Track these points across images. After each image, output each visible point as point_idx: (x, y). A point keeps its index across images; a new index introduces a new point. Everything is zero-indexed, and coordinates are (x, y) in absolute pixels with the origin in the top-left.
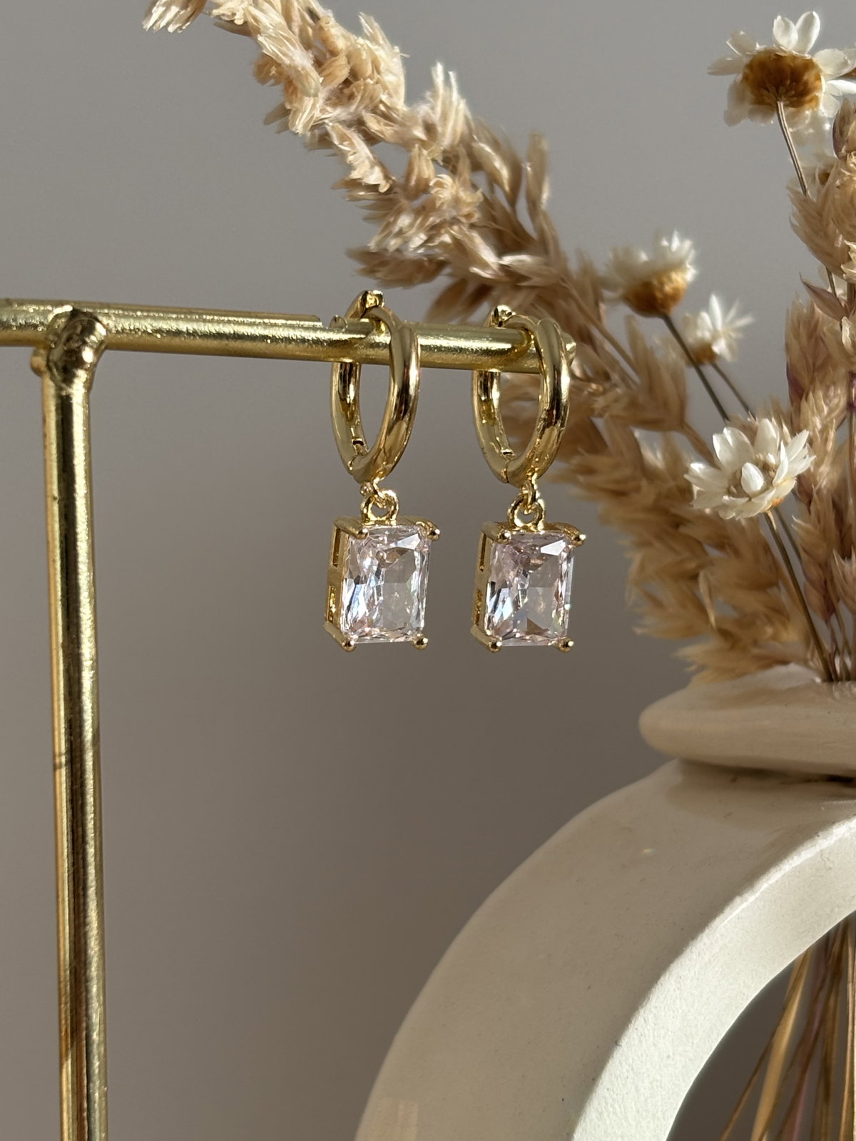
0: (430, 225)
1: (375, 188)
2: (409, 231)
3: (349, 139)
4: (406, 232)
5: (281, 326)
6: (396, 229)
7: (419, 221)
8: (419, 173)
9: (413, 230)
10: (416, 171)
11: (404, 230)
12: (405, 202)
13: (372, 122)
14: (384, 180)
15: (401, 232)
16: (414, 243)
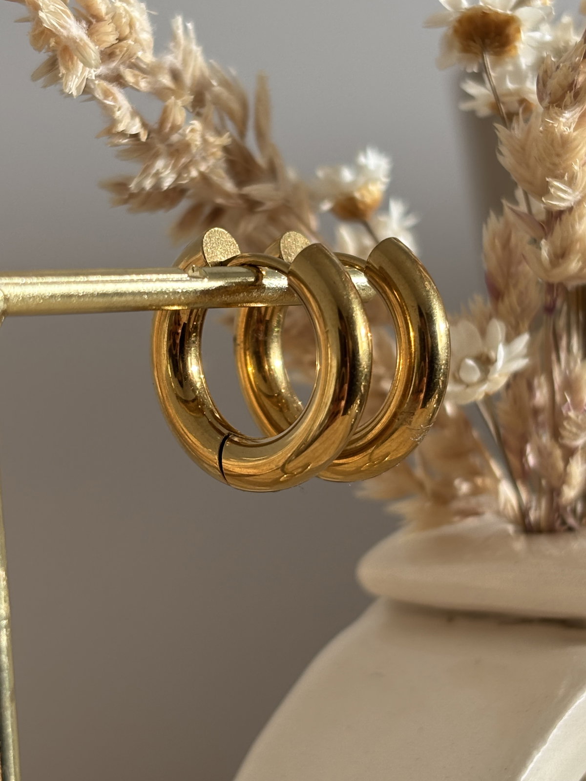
0: (183, 164)
1: (136, 136)
2: (165, 171)
3: (112, 94)
4: (162, 173)
6: (154, 171)
7: (173, 162)
8: (174, 120)
9: (168, 172)
10: (171, 119)
11: (160, 171)
12: (161, 147)
13: (129, 76)
14: (142, 128)
15: (157, 173)
16: (168, 182)
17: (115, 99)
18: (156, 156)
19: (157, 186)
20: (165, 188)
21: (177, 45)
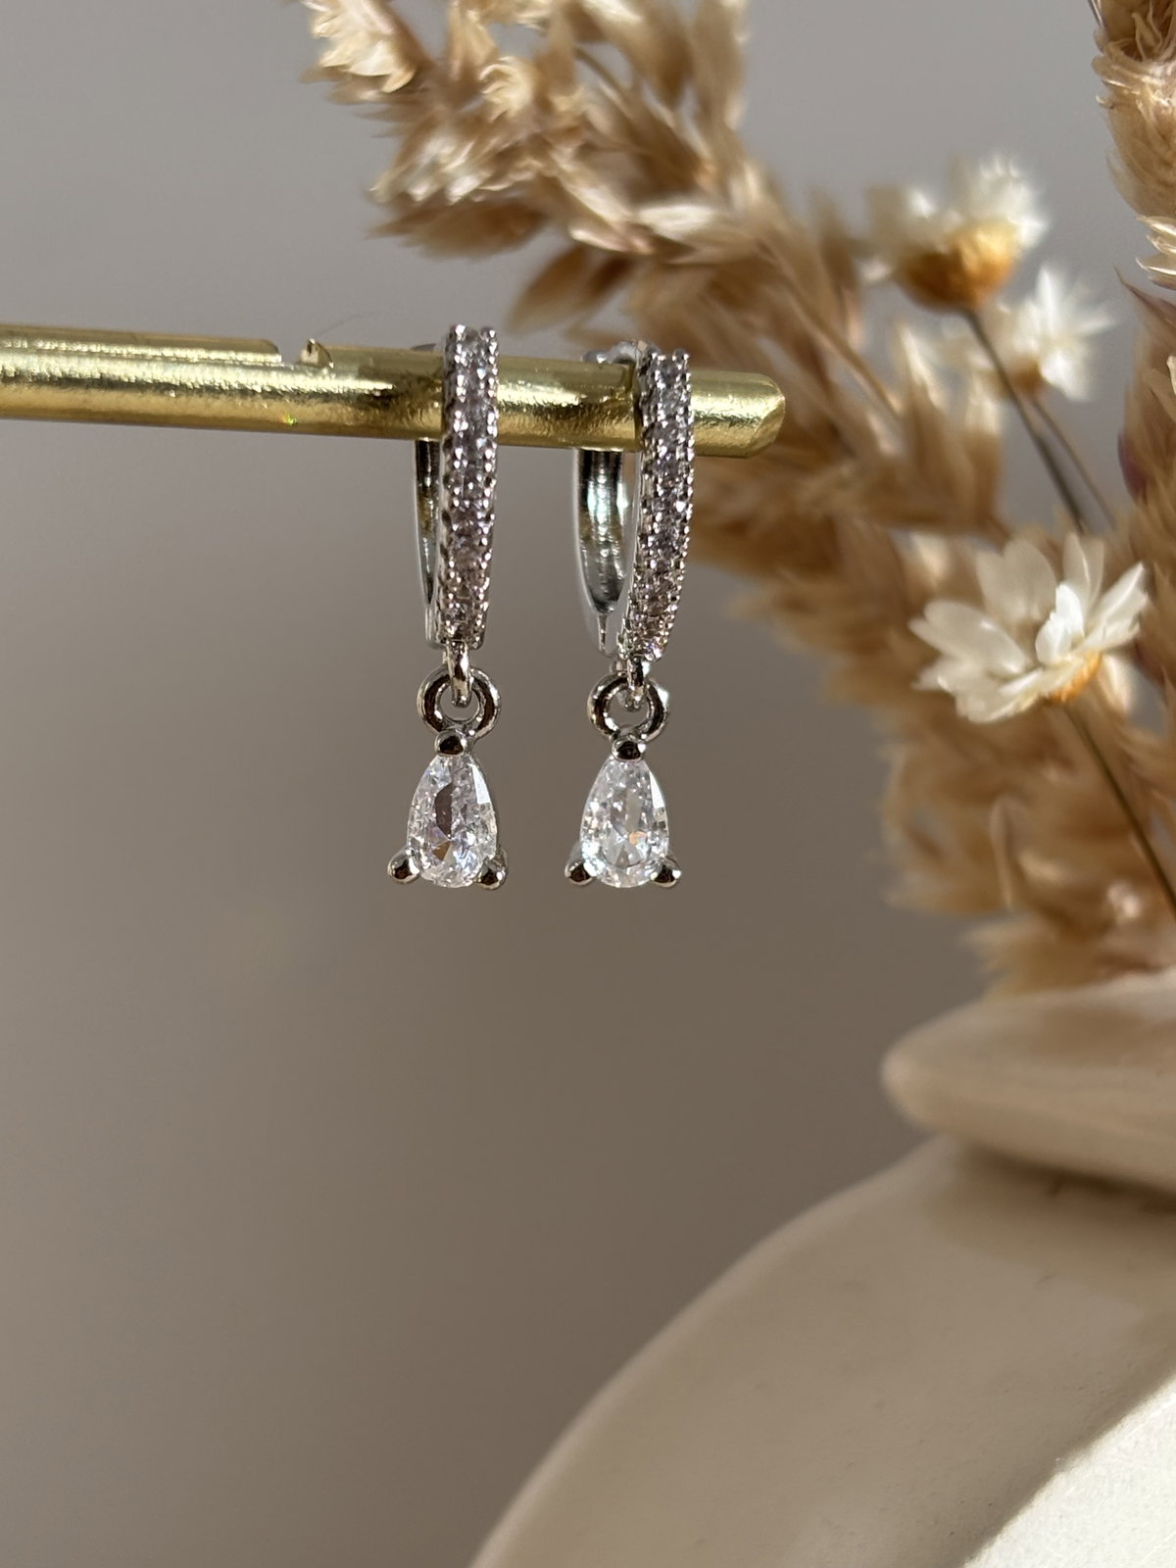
2: (451, 162)
5: (197, 363)
6: (426, 160)
7: (470, 143)
8: (466, 53)
9: (459, 163)
10: (459, 50)
11: (442, 162)
12: (440, 108)
14: (399, 64)
15: (434, 167)
16: (463, 186)
18: (426, 128)
19: (439, 197)
20: (455, 200)
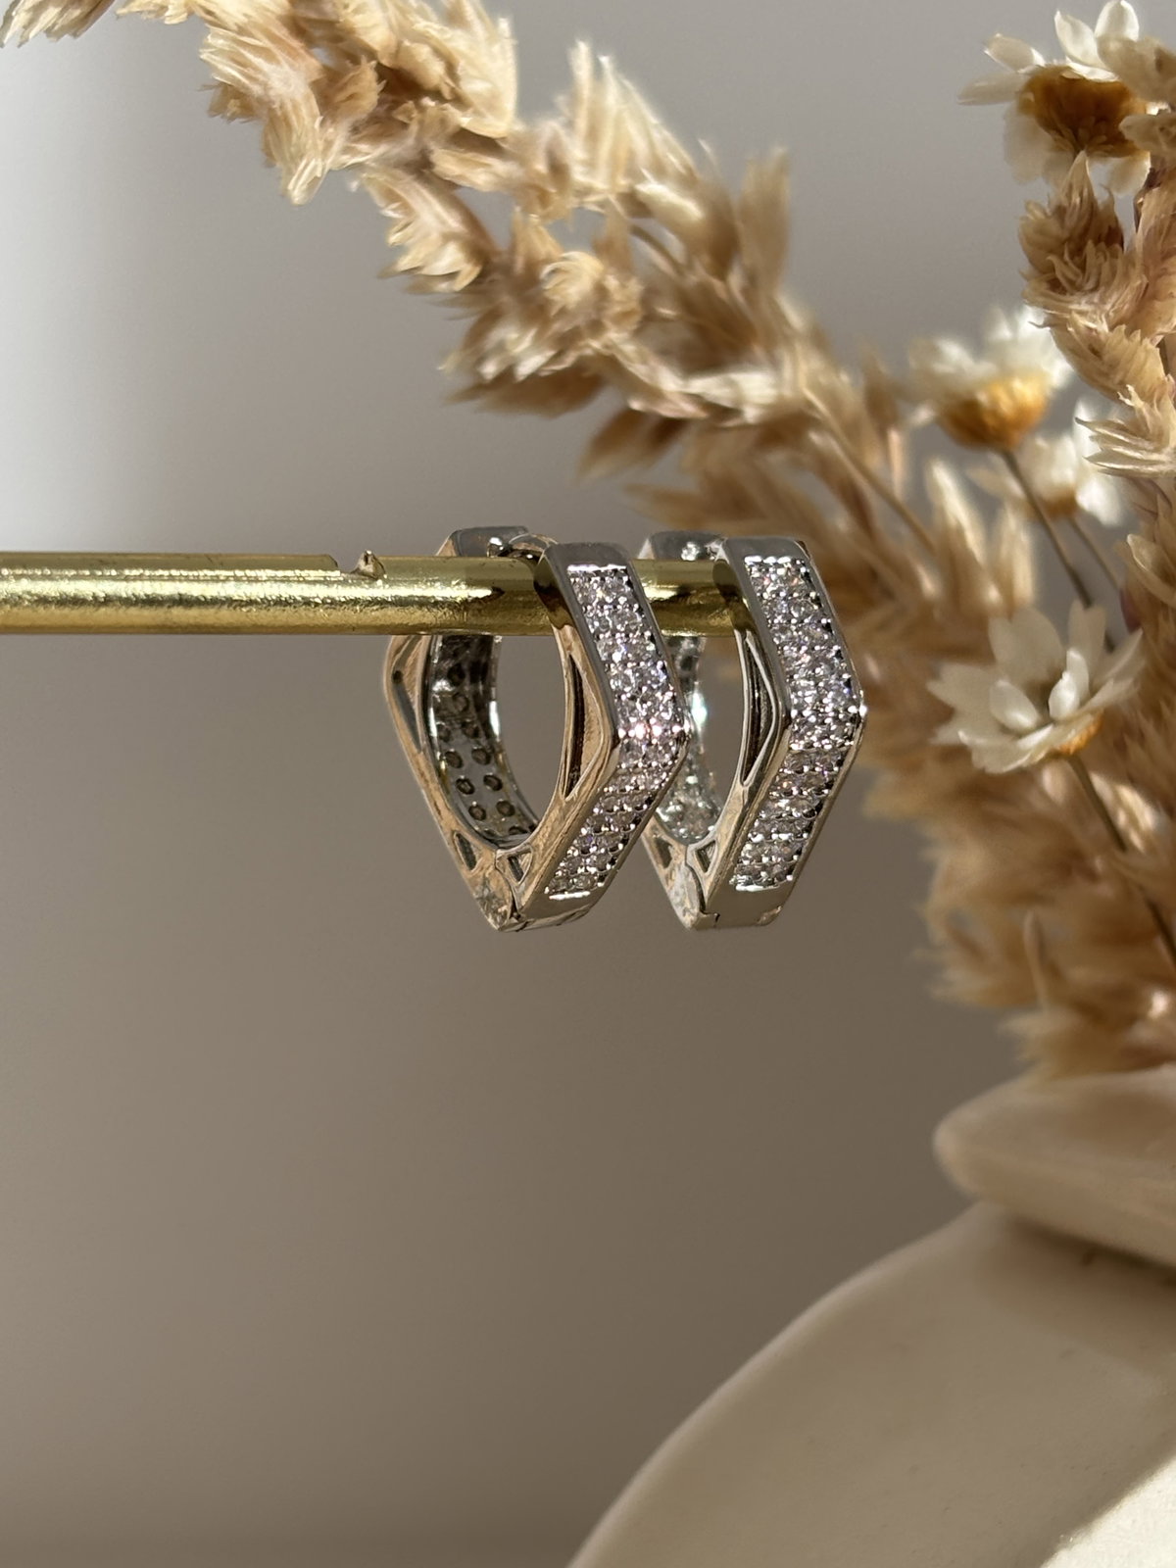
2: (520, 345)
3: (402, 197)
4: (512, 347)
7: (533, 328)
8: (530, 249)
11: (508, 343)
12: (506, 299)
13: (448, 163)
14: (469, 261)
15: (501, 347)
16: (532, 361)
17: (406, 208)
19: (507, 374)
20: (523, 377)
21: (574, 99)
